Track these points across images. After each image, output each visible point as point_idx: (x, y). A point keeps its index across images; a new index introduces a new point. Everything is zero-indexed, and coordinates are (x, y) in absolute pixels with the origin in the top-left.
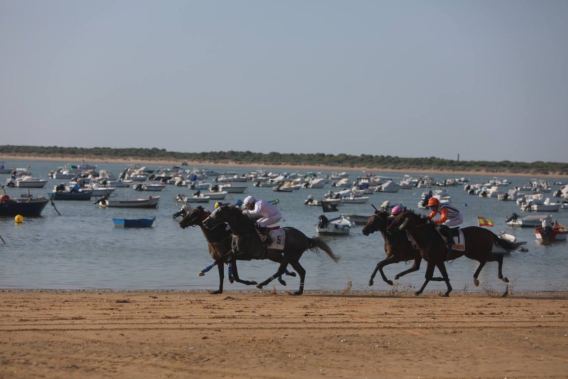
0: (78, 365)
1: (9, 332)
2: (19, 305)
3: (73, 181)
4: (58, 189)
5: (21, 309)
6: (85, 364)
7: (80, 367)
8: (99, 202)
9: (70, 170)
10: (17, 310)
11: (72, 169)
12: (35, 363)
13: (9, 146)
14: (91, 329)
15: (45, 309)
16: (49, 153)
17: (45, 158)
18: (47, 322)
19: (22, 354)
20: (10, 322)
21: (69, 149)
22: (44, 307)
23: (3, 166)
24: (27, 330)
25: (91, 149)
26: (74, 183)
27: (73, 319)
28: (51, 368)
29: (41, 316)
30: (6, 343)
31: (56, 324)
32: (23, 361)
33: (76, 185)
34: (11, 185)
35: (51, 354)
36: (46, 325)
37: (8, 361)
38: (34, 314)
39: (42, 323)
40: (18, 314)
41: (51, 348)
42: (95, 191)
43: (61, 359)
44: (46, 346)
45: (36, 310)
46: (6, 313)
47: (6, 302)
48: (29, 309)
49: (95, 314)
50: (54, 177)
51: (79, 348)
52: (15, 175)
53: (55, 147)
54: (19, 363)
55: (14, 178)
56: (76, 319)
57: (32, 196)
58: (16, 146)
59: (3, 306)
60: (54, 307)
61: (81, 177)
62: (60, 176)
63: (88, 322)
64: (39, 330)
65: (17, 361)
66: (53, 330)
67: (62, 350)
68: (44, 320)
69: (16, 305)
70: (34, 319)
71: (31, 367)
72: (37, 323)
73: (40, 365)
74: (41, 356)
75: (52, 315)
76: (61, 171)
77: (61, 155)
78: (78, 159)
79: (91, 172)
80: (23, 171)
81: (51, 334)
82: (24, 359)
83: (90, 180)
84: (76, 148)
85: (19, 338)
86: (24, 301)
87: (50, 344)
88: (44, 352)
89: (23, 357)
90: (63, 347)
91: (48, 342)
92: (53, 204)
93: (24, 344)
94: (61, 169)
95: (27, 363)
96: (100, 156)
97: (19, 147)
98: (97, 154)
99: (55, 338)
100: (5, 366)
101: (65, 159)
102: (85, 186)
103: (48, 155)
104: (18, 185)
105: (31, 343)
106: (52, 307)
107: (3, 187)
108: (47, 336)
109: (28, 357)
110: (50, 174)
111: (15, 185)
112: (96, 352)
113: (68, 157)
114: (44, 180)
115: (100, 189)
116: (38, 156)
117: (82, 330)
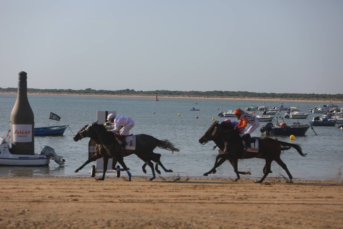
0: (331, 226)
1: (288, 205)
2: (294, 189)
3: (325, 114)
4: (315, 119)
5: (295, 191)
6: (335, 225)
7: (332, 227)
8: (340, 127)
9: (322, 108)
10: (292, 191)
11: (323, 107)
12: (304, 224)
13: (286, 93)
14: (338, 204)
15: (309, 191)
16: (310, 98)
17: (307, 101)
18: (310, 199)
19: (296, 218)
20: (288, 199)
21: (322, 95)
22: (309, 190)
23: (283, 106)
24: (299, 204)
25: (335, 95)
26: (325, 115)
27: (326, 197)
28: (314, 227)
29: (308, 196)
30: (287, 211)
31: (317, 201)
32: (297, 222)
33: (326, 117)
34: (287, 117)
35: (314, 218)
36: (310, 201)
37: (288, 222)
38: (303, 194)
39: (308, 200)
40: (293, 194)
41: (314, 215)
42: (338, 120)
43: (320, 222)
44: (311, 214)
45: (304, 192)
46: (286, 194)
47: (286, 187)
48: (300, 191)
49: (340, 195)
50: (313, 112)
51: (331, 215)
52: (289, 111)
53: (314, 94)
54: (295, 223)
55: (289, 113)
56: (329, 198)
57: (300, 123)
58: (290, 94)
59: (284, 189)
60: (315, 191)
61: (329, 112)
62: (316, 112)
63: (336, 200)
64: (306, 204)
65: (294, 222)
66: (315, 204)
67: (321, 216)
68: (309, 198)
69: (292, 189)
70: (303, 197)
71: (303, 226)
72: (305, 199)
73: (308, 225)
74: (308, 220)
75: (314, 195)
76: (317, 109)
77: (317, 99)
78: (327, 101)
79: (335, 109)
80: (294, 109)
81: (314, 206)
82: (298, 221)
83: (335, 114)
84: (326, 95)
85: (295, 208)
86: (297, 187)
87: (313, 212)
88: (310, 217)
89: (297, 220)
90: (321, 215)
91: (312, 211)
92: (312, 128)
93: (297, 212)
94: (317, 108)
95: (300, 223)
96: (340, 99)
97: (292, 94)
98: (338, 98)
99: (316, 209)
100: (287, 225)
101: (319, 101)
102: (332, 117)
103: (309, 99)
104: (291, 117)
105: (302, 212)
106: (313, 190)
107: (283, 118)
108: (311, 208)
109: (300, 220)
110: (310, 111)
111: (289, 117)
112: (341, 218)
113: (321, 100)
114: (307, 114)
115: (341, 119)
116: (304, 100)
117: (332, 204)
